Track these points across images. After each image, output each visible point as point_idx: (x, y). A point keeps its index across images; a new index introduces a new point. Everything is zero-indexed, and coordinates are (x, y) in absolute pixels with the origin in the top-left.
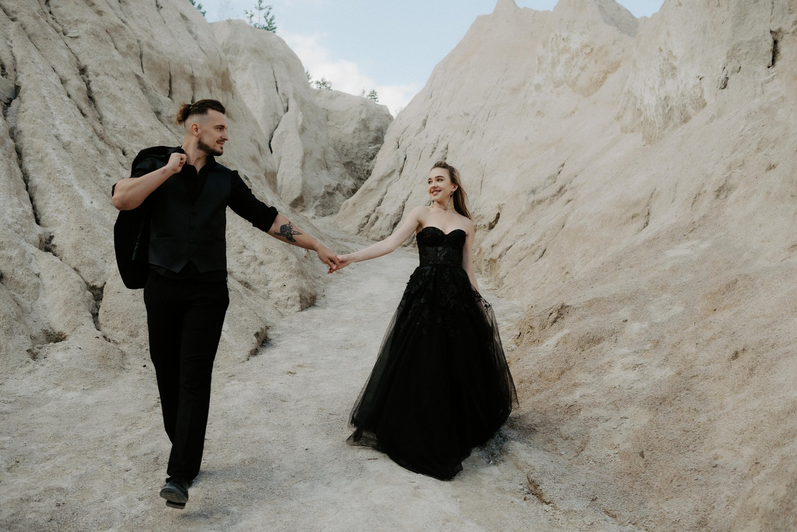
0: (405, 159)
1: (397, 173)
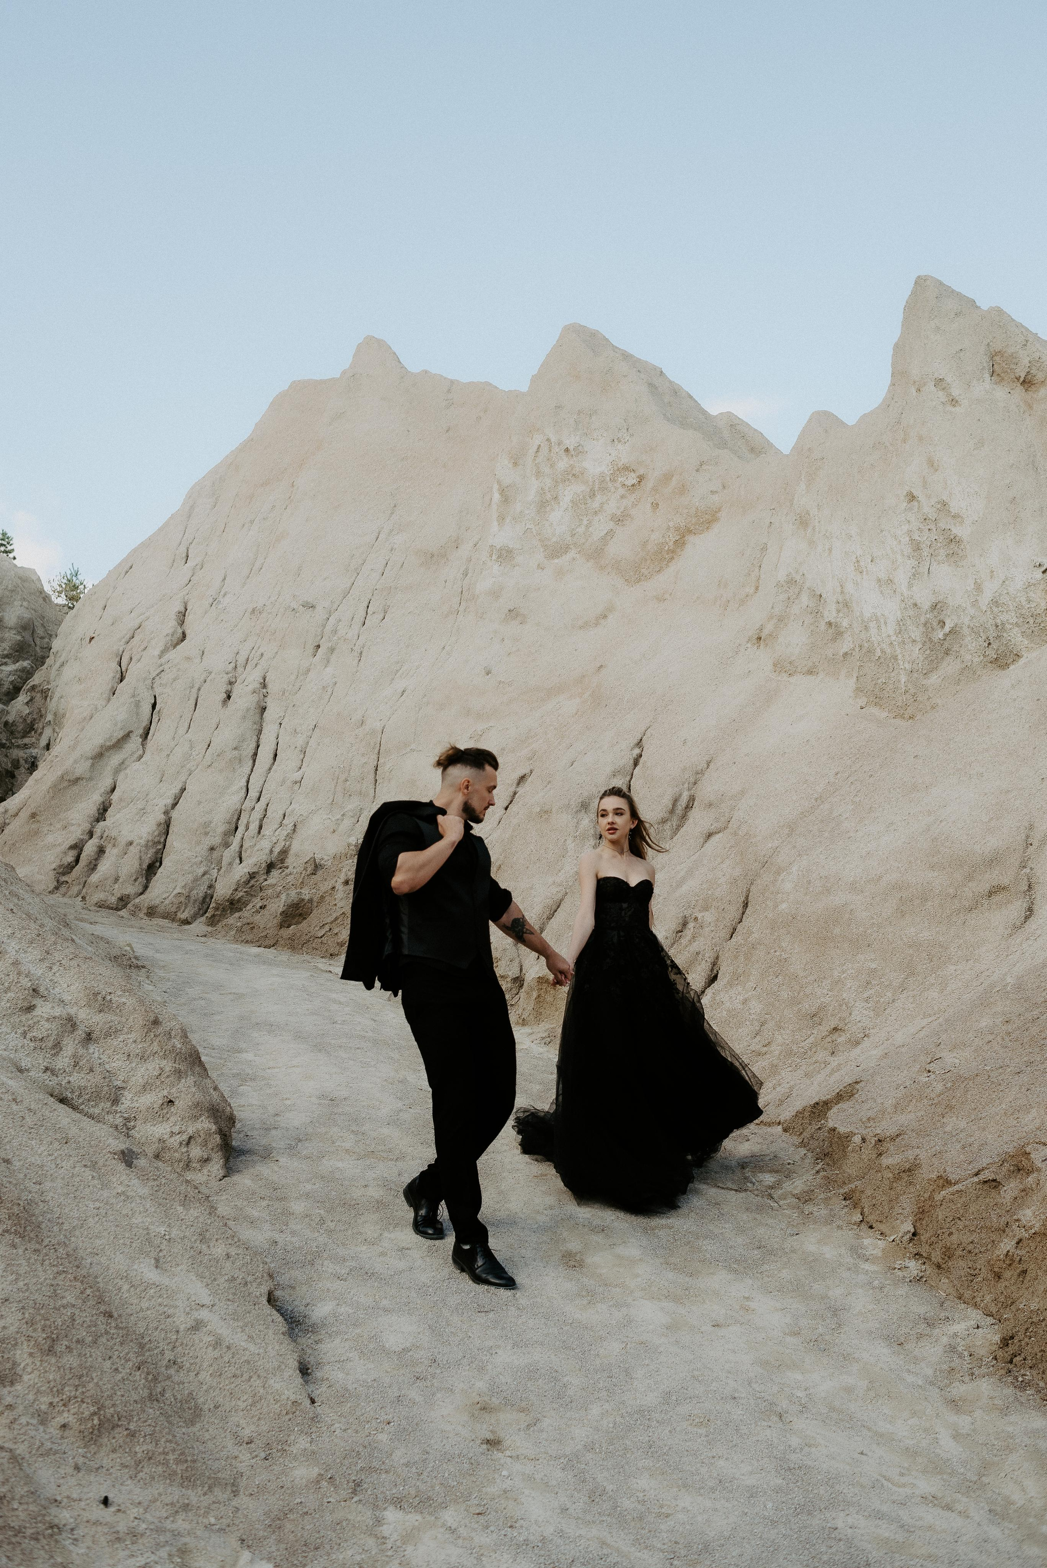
0: (154, 706)
1: (136, 740)
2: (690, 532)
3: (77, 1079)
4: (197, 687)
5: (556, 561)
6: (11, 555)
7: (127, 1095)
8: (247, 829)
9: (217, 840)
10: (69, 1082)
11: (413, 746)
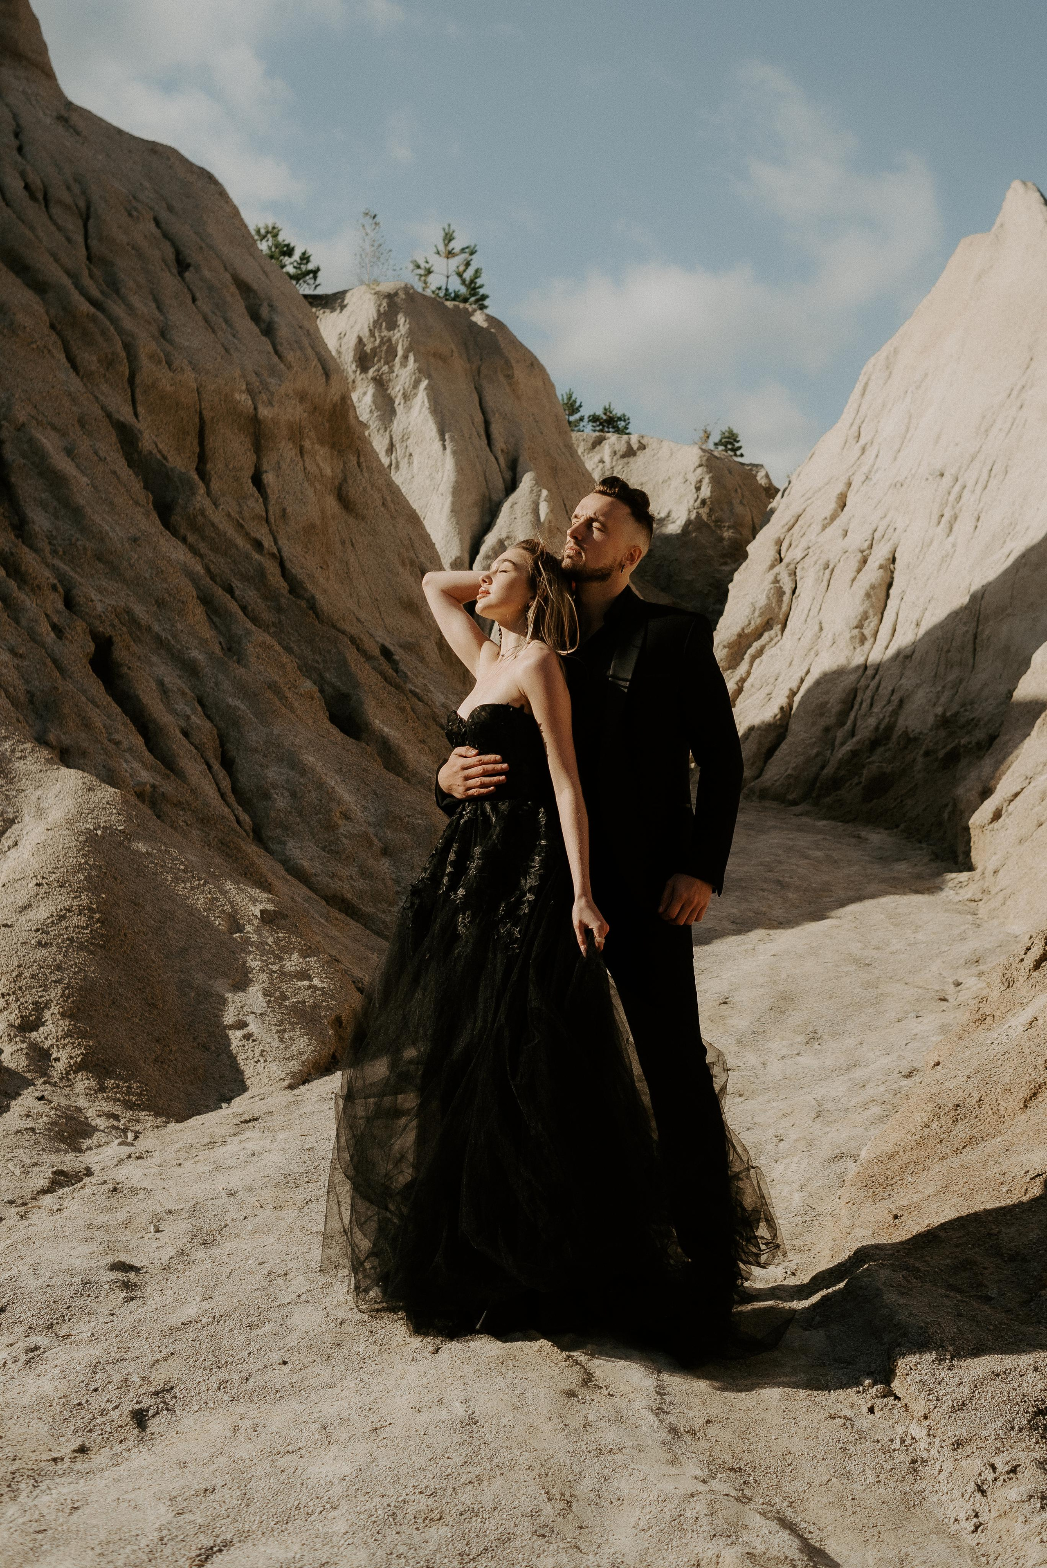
0: (795, 590)
1: (776, 626)
4: (831, 567)
6: (738, 453)
8: (860, 709)
9: (832, 720)
11: (1009, 611)
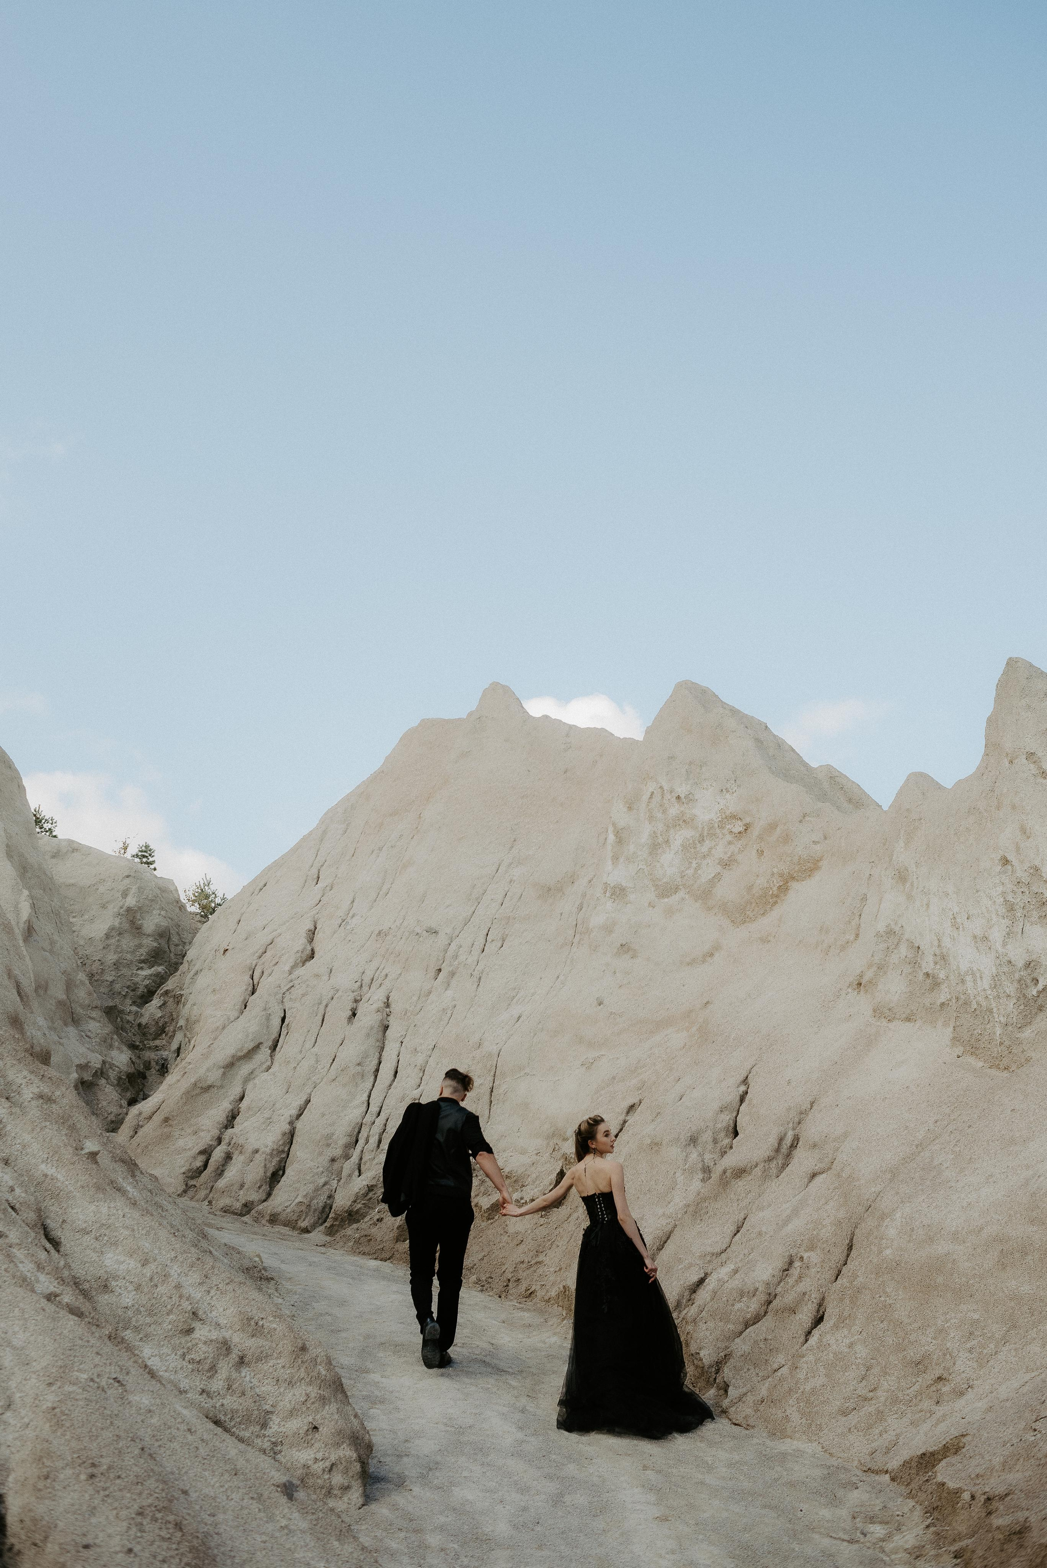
0: (283, 1019)
1: (265, 1051)
2: (793, 878)
3: (230, 1401)
4: (324, 1003)
5: (666, 900)
6: (152, 867)
7: (275, 1420)
8: (367, 1142)
9: (338, 1152)
10: (223, 1405)
11: (527, 1070)
